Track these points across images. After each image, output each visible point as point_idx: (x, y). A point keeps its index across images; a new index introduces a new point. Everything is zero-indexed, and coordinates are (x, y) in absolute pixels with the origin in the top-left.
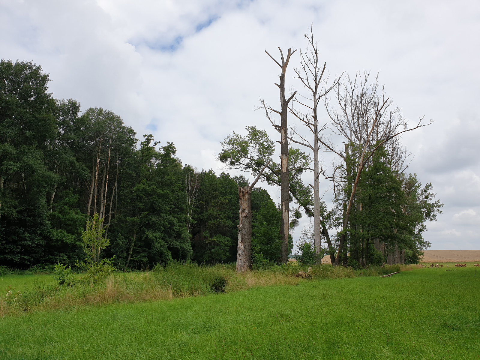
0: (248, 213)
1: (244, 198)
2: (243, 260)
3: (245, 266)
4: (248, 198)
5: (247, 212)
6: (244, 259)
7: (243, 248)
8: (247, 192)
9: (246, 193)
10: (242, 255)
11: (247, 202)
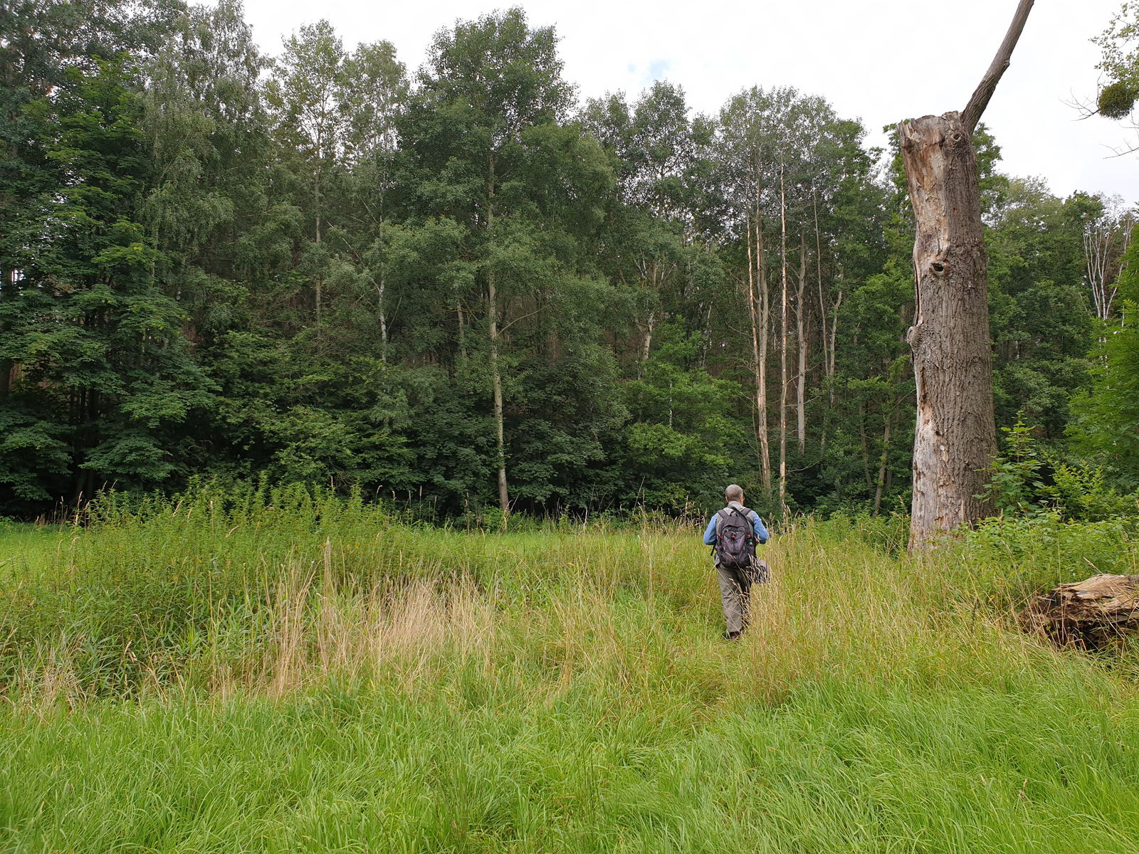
0: (949, 252)
1: (921, 179)
2: (931, 494)
3: (945, 525)
4: (949, 173)
5: (945, 246)
6: (941, 491)
7: (932, 433)
8: (937, 138)
9: (932, 145)
10: (929, 467)
11: (941, 195)
